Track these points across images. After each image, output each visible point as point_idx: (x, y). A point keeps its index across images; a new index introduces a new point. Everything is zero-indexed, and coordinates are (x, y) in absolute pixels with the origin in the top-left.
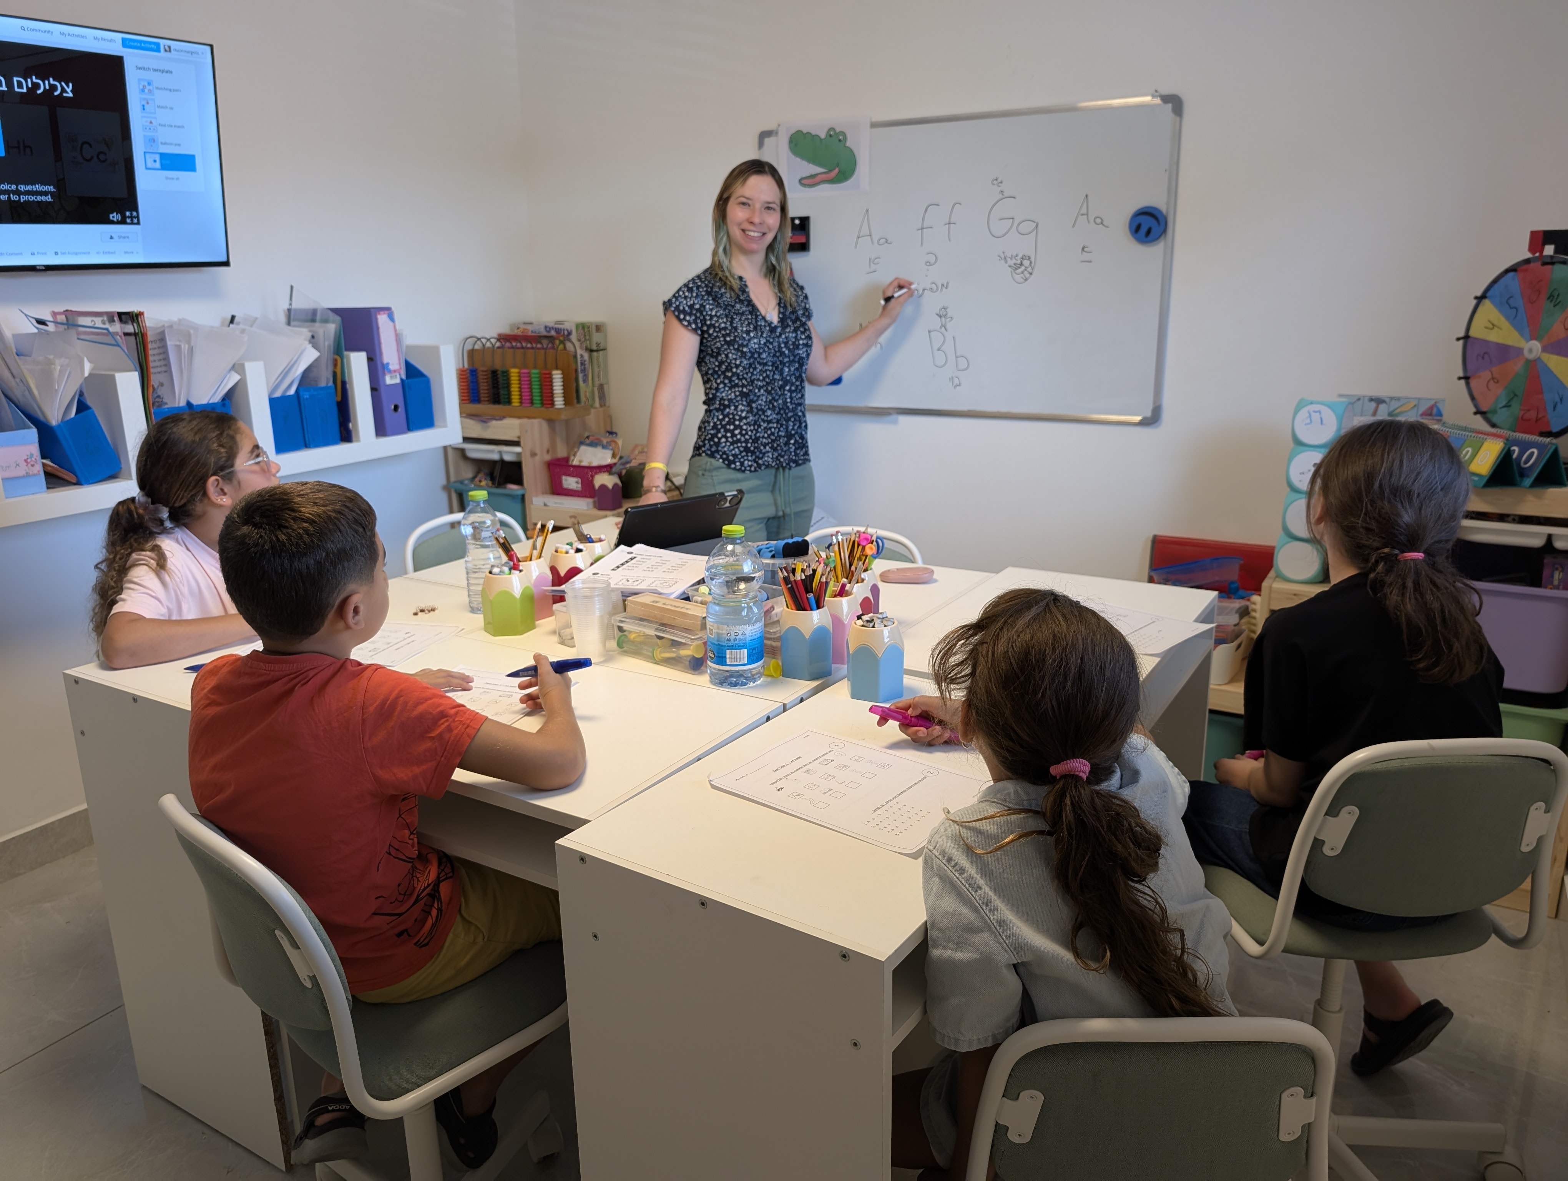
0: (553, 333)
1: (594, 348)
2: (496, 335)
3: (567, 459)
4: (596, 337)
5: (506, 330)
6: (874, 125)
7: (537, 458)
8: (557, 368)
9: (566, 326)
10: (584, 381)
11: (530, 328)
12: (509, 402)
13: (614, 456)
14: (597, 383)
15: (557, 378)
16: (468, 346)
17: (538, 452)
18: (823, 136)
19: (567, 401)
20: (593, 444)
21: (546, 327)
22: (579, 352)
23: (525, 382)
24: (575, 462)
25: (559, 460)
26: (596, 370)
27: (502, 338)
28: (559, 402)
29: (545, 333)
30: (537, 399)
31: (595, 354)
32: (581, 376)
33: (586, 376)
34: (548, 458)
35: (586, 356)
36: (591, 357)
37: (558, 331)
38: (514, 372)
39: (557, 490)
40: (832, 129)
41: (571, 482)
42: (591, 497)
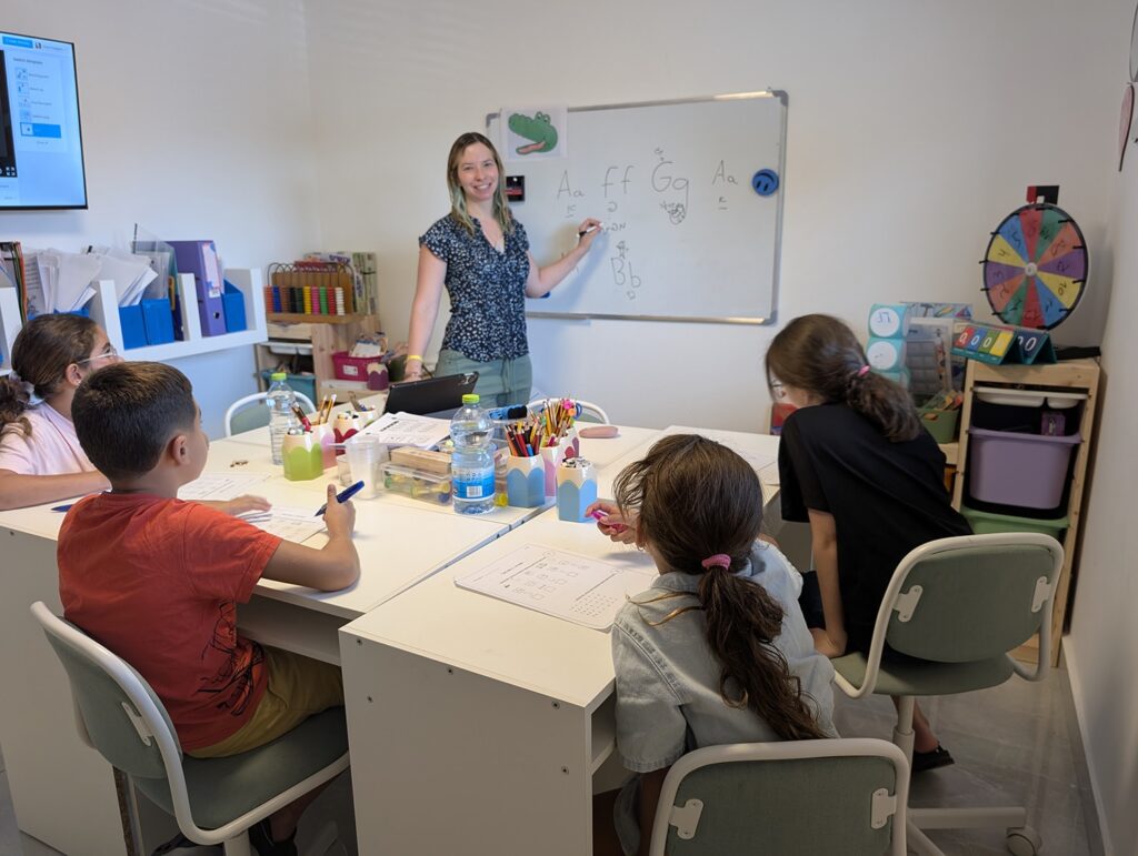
0: (336, 261)
1: (367, 271)
2: (292, 261)
3: (346, 353)
4: (368, 264)
5: (300, 258)
6: (570, 110)
7: (325, 353)
8: (339, 286)
9: (346, 255)
10: (360, 296)
11: (319, 257)
12: (303, 311)
13: (382, 350)
14: (369, 297)
15: (339, 293)
16: (272, 270)
17: (325, 347)
18: (533, 117)
19: (347, 310)
20: (366, 342)
21: (331, 256)
22: (356, 274)
23: (315, 296)
24: (353, 355)
25: (341, 353)
26: (368, 287)
27: (298, 264)
28: (341, 310)
29: (329, 261)
30: (324, 308)
31: (367, 276)
32: (357, 292)
33: (361, 292)
34: (333, 352)
35: (361, 277)
36: (364, 278)
37: (339, 259)
38: (307, 290)
39: (340, 375)
40: (540, 113)
41: (350, 370)
42: (365, 380)
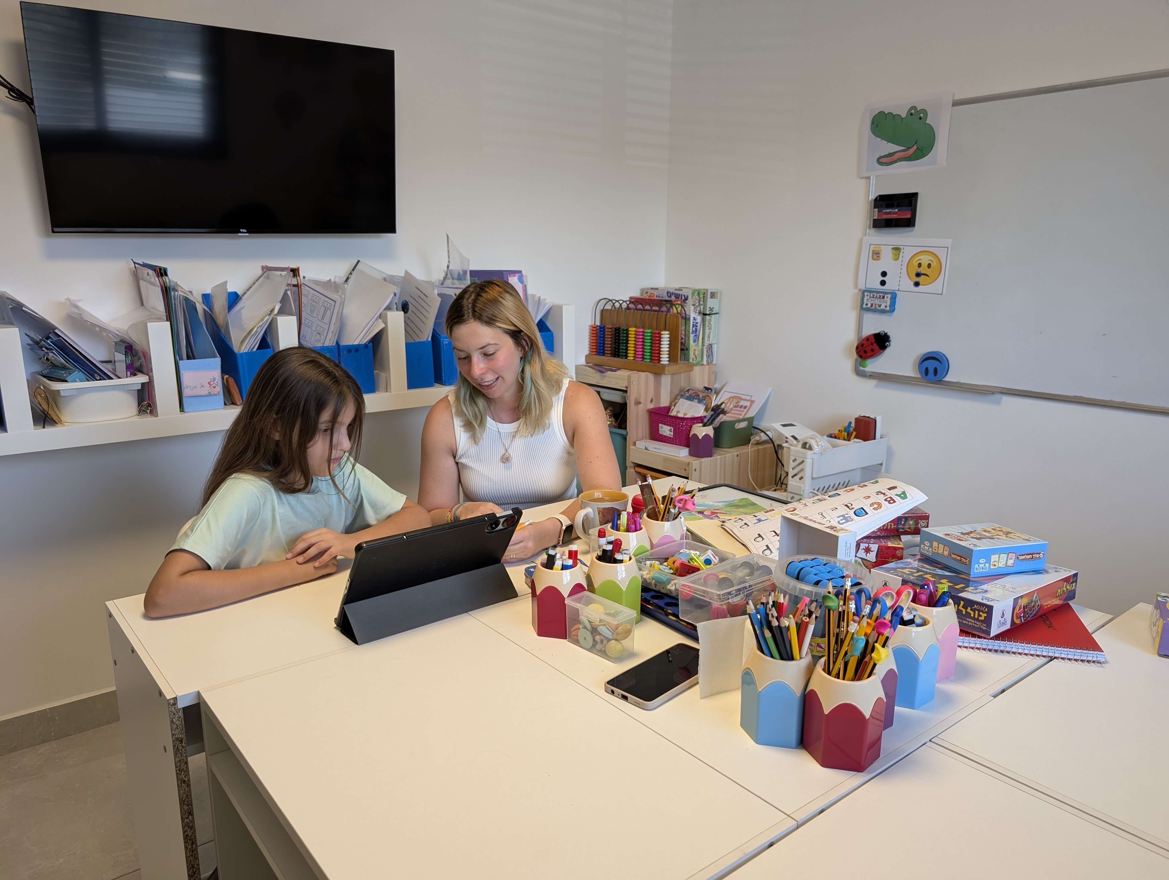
0: (673, 298)
2: (627, 298)
4: (711, 303)
5: (637, 294)
6: (956, 104)
7: (641, 406)
8: (665, 330)
9: (684, 292)
10: (695, 341)
11: (656, 293)
12: (626, 357)
13: (706, 410)
14: (707, 343)
15: (665, 336)
16: (600, 307)
17: (642, 401)
18: (904, 116)
19: (672, 358)
20: (690, 398)
21: (668, 292)
22: (692, 315)
23: (640, 339)
24: (673, 413)
25: (660, 409)
26: (707, 331)
27: (635, 301)
28: (665, 359)
29: (667, 298)
30: (647, 355)
31: (707, 317)
32: (692, 336)
33: (696, 337)
34: (651, 406)
35: (699, 319)
36: (703, 321)
37: (677, 296)
38: (632, 330)
39: (655, 436)
40: (914, 108)
41: (666, 430)
42: (687, 446)
